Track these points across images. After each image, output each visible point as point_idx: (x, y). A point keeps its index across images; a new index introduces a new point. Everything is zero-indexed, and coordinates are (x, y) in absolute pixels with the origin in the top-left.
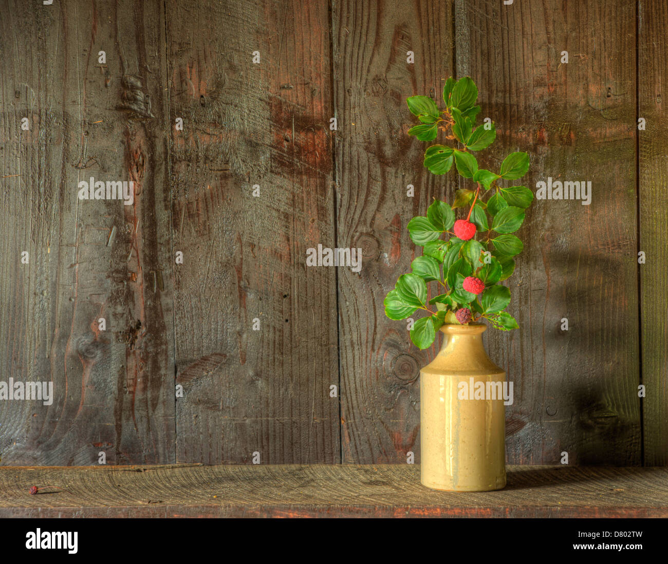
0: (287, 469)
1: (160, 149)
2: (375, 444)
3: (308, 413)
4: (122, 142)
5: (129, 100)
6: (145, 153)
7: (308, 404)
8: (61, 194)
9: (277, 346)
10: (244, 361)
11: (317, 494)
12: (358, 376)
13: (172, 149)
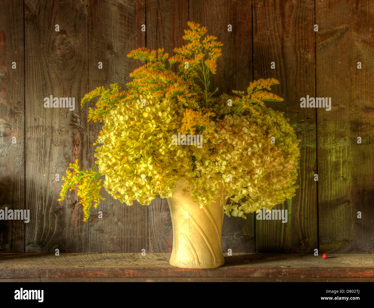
0: (129, 255)
1: (85, 139)
2: (161, 246)
3: (136, 234)
4: (72, 137)
5: (75, 122)
6: (80, 141)
7: (136, 231)
8: (50, 155)
9: (126, 210)
10: (114, 216)
11: (140, 263)
12: (155, 221)
13: (89, 139)
